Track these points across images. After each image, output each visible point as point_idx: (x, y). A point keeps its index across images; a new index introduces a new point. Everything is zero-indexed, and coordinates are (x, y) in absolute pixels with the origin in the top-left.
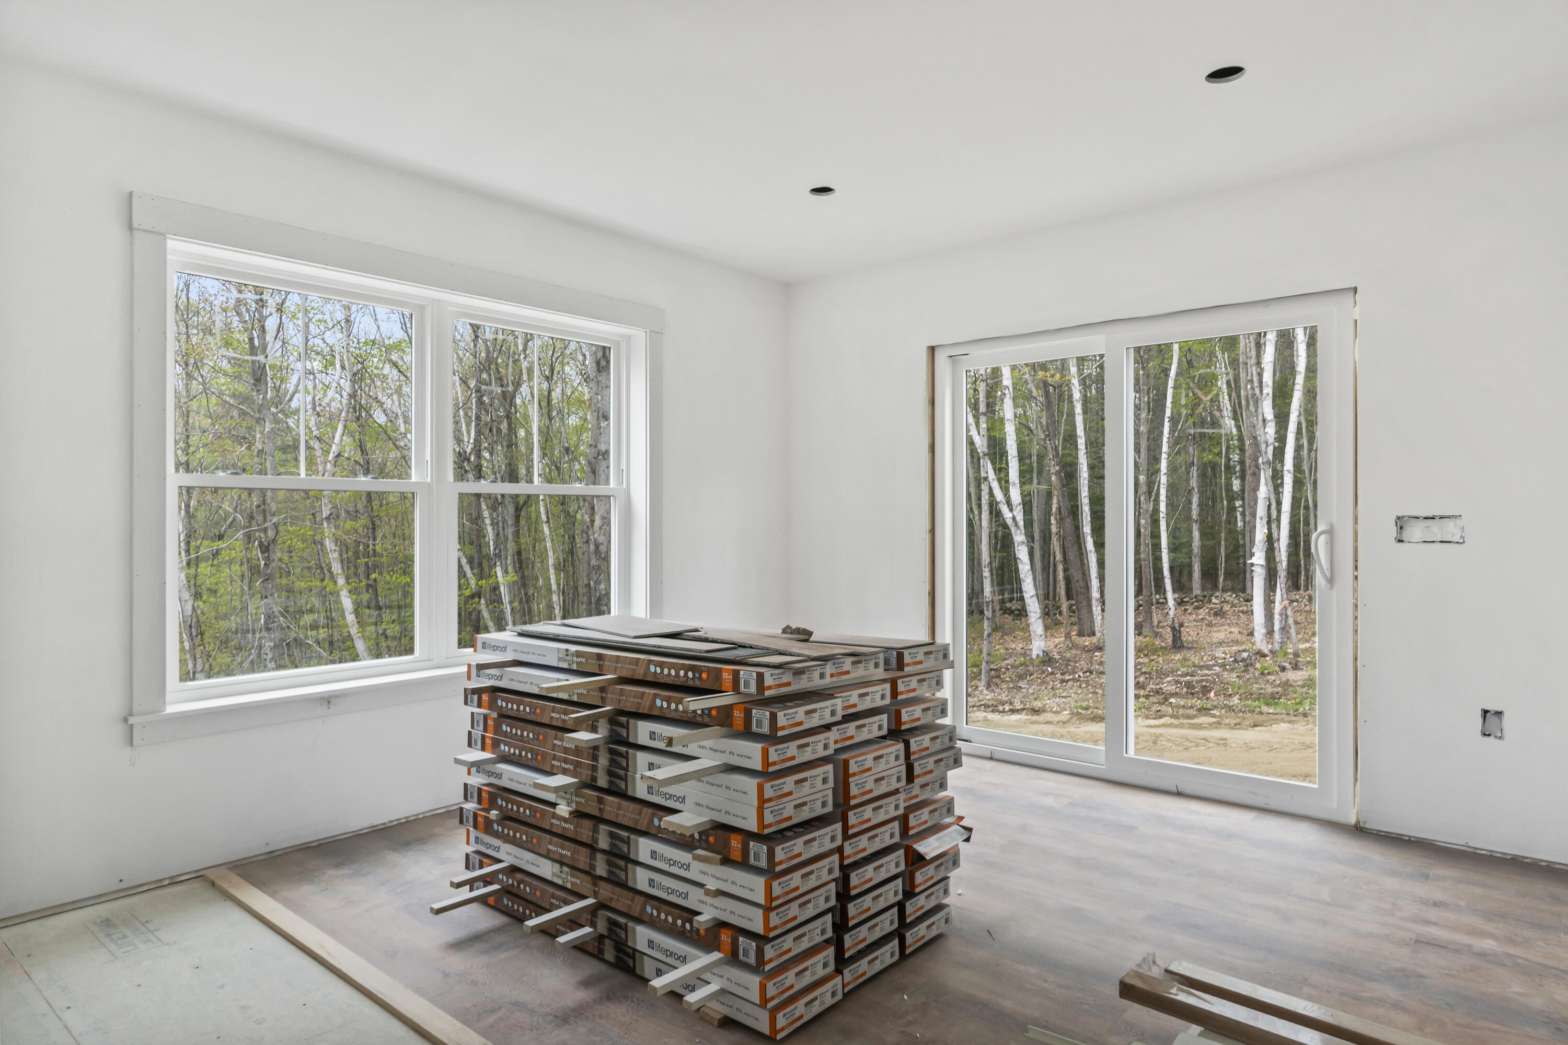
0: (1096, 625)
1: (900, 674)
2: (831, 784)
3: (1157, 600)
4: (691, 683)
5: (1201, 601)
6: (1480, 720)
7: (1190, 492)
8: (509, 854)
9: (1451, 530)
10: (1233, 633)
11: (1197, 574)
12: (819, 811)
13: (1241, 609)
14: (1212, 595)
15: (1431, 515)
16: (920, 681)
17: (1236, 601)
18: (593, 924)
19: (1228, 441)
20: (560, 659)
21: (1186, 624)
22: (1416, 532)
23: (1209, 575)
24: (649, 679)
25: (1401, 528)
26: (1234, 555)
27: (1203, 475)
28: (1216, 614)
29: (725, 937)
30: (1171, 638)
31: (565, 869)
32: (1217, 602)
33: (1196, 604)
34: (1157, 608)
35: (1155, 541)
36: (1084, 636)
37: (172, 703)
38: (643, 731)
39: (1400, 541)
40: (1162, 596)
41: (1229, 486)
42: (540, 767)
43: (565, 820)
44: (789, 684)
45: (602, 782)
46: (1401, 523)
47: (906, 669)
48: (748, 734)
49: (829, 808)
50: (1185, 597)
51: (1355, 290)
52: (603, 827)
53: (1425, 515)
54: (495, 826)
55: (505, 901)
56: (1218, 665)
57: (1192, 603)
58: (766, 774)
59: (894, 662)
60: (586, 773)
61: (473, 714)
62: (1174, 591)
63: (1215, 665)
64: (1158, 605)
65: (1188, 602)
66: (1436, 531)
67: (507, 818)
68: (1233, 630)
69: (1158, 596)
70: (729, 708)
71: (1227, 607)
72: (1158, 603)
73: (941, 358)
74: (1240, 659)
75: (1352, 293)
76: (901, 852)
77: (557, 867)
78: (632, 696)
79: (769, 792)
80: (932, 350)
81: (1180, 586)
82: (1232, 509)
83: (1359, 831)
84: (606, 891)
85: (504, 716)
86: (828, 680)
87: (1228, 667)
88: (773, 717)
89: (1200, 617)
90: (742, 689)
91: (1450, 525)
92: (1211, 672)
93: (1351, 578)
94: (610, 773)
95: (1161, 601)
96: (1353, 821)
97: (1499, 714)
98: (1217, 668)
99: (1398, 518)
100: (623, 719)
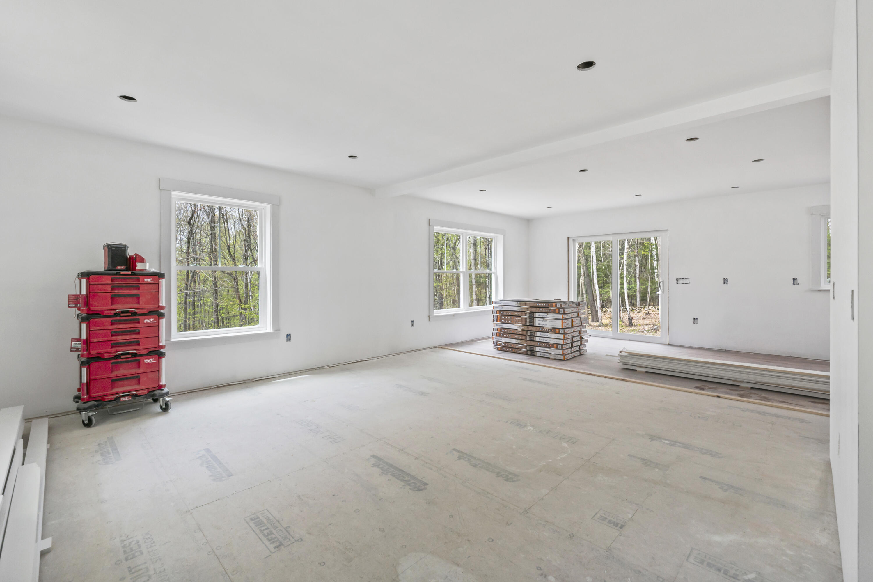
0: (599, 317)
1: (579, 306)
2: (571, 322)
3: (622, 309)
4: (546, 306)
5: (640, 309)
6: (693, 320)
7: (636, 266)
8: (504, 340)
9: (687, 281)
10: (653, 321)
11: (638, 299)
12: (569, 326)
13: (656, 312)
14: (644, 307)
15: (683, 278)
16: (582, 308)
17: (654, 309)
18: (526, 349)
19: (652, 246)
20: (515, 304)
21: (634, 318)
22: (681, 282)
23: (644, 299)
24: (537, 306)
25: (678, 281)
26: (654, 291)
27: (641, 262)
28: (646, 314)
29: (555, 346)
30: (628, 323)
31: (519, 340)
32: (647, 310)
33: (638, 310)
34: (622, 312)
35: (622, 286)
36: (594, 322)
37: (435, 314)
38: (537, 315)
39: (677, 283)
40: (624, 308)
41: (652, 264)
42: (512, 323)
43: (520, 331)
44: (564, 306)
45: (528, 324)
46: (678, 280)
47: (580, 305)
48: (559, 313)
49: (571, 326)
50: (634, 308)
51: (668, 230)
52: (528, 332)
53: (682, 278)
54: (502, 335)
55: (503, 349)
56: (646, 331)
57: (637, 310)
58: (563, 319)
59: (578, 304)
60: (524, 323)
61: (494, 316)
62: (630, 306)
63: (644, 331)
64: (623, 311)
65: (635, 310)
66: (685, 281)
67: (505, 333)
68: (652, 320)
69: (623, 308)
70: (555, 310)
71: (650, 312)
72: (623, 310)
73: (571, 240)
74: (654, 329)
75: (667, 231)
76: (580, 337)
77: (517, 340)
78: (534, 310)
79: (563, 322)
80: (569, 238)
81: (632, 305)
82: (653, 273)
83: (669, 345)
84: (529, 343)
85: (503, 315)
86: (569, 306)
87: (649, 331)
88: (564, 310)
89: (640, 315)
90: (557, 306)
91: (687, 280)
92: (643, 333)
93: (667, 291)
94: (530, 322)
95: (624, 309)
96: (668, 343)
97: (697, 319)
98: (645, 332)
99: (677, 279)
100: (533, 313)
